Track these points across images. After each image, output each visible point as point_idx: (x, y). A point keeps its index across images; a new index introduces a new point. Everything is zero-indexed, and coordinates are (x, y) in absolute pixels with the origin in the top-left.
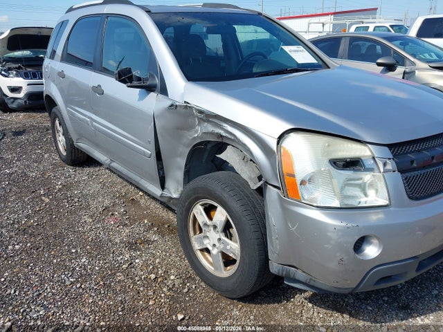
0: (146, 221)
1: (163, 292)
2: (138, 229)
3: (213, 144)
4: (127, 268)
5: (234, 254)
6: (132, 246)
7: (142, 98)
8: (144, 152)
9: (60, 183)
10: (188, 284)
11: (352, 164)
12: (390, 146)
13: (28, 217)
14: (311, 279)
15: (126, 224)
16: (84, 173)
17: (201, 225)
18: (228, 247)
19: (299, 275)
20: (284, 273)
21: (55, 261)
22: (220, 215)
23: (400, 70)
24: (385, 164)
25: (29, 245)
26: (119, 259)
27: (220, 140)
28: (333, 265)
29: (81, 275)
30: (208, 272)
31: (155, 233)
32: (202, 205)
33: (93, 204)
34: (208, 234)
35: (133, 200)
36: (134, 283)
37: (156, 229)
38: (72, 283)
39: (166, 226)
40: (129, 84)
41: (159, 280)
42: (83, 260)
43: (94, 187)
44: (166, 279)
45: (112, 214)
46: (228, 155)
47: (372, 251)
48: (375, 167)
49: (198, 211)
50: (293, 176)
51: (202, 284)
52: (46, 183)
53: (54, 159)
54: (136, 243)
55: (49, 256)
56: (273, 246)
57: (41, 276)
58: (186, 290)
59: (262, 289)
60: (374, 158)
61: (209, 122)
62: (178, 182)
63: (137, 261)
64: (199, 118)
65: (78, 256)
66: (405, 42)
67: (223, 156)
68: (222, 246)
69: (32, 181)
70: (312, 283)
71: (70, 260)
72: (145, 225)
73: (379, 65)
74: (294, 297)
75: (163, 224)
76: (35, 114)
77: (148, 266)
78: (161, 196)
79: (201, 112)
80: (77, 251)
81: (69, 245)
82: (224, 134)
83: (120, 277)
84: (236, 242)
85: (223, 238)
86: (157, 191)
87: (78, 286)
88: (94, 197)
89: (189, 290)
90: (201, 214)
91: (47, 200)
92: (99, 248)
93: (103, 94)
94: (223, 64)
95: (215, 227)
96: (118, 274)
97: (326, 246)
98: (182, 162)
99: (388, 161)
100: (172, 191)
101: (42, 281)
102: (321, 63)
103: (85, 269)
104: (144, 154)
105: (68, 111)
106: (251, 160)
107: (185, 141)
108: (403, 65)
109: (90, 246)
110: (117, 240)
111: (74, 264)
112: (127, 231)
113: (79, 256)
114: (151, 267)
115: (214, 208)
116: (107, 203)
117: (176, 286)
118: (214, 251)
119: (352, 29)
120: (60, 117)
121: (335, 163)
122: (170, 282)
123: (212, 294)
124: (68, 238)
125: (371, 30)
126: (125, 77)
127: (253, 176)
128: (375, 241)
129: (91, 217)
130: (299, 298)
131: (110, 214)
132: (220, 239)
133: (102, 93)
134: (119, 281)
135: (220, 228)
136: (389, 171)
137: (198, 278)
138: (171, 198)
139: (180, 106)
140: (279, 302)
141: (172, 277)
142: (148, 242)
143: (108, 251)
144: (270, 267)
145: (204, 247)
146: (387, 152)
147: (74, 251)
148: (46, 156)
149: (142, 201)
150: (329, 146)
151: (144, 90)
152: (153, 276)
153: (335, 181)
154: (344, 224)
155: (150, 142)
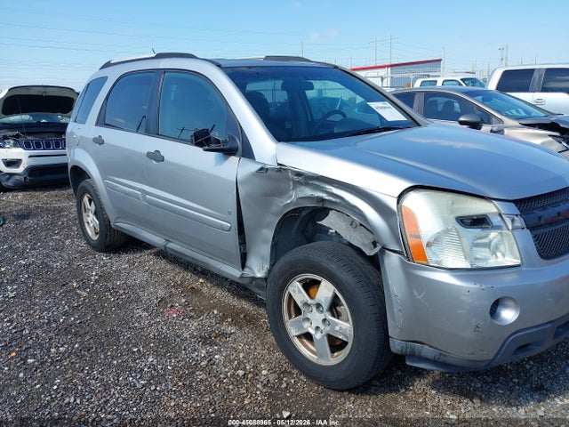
0: (215, 312)
1: (258, 389)
2: (208, 321)
3: (310, 210)
4: (207, 365)
5: (345, 336)
6: (206, 340)
7: (218, 163)
8: (222, 225)
9: (94, 273)
10: (285, 379)
11: (479, 222)
12: (516, 202)
13: (65, 313)
14: (440, 354)
15: (192, 317)
16: (122, 262)
17: (300, 305)
18: (337, 328)
19: (427, 351)
20: (408, 350)
21: (115, 362)
22: (326, 291)
23: (486, 128)
24: (513, 221)
25: (76, 346)
26: (194, 356)
27: (320, 205)
28: (468, 334)
29: (153, 377)
30: (310, 362)
31: (230, 324)
32: (300, 282)
33: (145, 296)
34: (309, 316)
35: (193, 288)
36: (221, 382)
37: (230, 320)
38: (143, 386)
39: (242, 316)
40: (207, 147)
41: (249, 376)
42: (150, 360)
43: (140, 277)
44: (257, 375)
45: (172, 306)
46: (332, 222)
47: (509, 315)
48: (503, 225)
49: (296, 290)
50: (419, 237)
51: (302, 377)
52: (76, 274)
53: (78, 245)
54: (210, 338)
55: (106, 357)
56: (394, 320)
57: (102, 380)
58: (284, 385)
59: (374, 378)
60: (500, 215)
61: (307, 184)
62: (263, 258)
63: (216, 357)
64: (294, 182)
65: (142, 356)
66: (487, 97)
67: (324, 222)
68: (328, 328)
69: (58, 273)
70: (442, 358)
71: (134, 361)
72: (215, 316)
73: (462, 123)
74: (413, 385)
75: (237, 314)
76: (37, 193)
77: (231, 362)
78: (241, 277)
79: (299, 174)
80: (139, 350)
81: (128, 344)
82: (327, 198)
83: (201, 375)
84: (347, 321)
85: (330, 317)
86: (234, 272)
87: (153, 388)
88: (143, 287)
89: (288, 384)
90: (300, 292)
91: (85, 294)
92: (165, 345)
93: (163, 161)
94: (288, 126)
95: (318, 306)
96: (197, 373)
97: (459, 312)
98: (269, 234)
99: (516, 218)
100: (256, 270)
101: (106, 387)
102: (411, 120)
103: (155, 370)
104: (222, 228)
105: (106, 184)
106: (361, 225)
107: (274, 208)
108: (489, 123)
109: (154, 343)
110: (186, 335)
111: (140, 364)
112: (196, 324)
113: (144, 355)
114: (236, 362)
115: (317, 283)
116: (161, 293)
117: (271, 381)
118: (317, 336)
119: (417, 84)
120: (92, 192)
121: (462, 221)
122: (263, 377)
123: (316, 388)
124: (124, 336)
125: (439, 84)
126: (202, 139)
127: (366, 242)
128: (511, 303)
129: (146, 310)
130: (420, 385)
131: (169, 305)
132: (324, 320)
133: (163, 159)
134: (201, 380)
135: (325, 306)
136: (518, 228)
137: (295, 371)
138: (254, 279)
139: (273, 169)
140: (397, 391)
141: (264, 372)
142: (224, 335)
143: (177, 348)
144: (391, 345)
145: (304, 332)
146: (513, 209)
147: (135, 350)
148: (67, 242)
149: (205, 290)
150: (453, 203)
151: (220, 154)
152: (241, 373)
153: (464, 240)
154: (477, 286)
155: (230, 213)
